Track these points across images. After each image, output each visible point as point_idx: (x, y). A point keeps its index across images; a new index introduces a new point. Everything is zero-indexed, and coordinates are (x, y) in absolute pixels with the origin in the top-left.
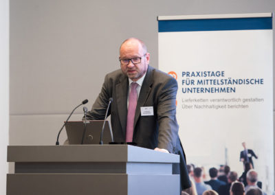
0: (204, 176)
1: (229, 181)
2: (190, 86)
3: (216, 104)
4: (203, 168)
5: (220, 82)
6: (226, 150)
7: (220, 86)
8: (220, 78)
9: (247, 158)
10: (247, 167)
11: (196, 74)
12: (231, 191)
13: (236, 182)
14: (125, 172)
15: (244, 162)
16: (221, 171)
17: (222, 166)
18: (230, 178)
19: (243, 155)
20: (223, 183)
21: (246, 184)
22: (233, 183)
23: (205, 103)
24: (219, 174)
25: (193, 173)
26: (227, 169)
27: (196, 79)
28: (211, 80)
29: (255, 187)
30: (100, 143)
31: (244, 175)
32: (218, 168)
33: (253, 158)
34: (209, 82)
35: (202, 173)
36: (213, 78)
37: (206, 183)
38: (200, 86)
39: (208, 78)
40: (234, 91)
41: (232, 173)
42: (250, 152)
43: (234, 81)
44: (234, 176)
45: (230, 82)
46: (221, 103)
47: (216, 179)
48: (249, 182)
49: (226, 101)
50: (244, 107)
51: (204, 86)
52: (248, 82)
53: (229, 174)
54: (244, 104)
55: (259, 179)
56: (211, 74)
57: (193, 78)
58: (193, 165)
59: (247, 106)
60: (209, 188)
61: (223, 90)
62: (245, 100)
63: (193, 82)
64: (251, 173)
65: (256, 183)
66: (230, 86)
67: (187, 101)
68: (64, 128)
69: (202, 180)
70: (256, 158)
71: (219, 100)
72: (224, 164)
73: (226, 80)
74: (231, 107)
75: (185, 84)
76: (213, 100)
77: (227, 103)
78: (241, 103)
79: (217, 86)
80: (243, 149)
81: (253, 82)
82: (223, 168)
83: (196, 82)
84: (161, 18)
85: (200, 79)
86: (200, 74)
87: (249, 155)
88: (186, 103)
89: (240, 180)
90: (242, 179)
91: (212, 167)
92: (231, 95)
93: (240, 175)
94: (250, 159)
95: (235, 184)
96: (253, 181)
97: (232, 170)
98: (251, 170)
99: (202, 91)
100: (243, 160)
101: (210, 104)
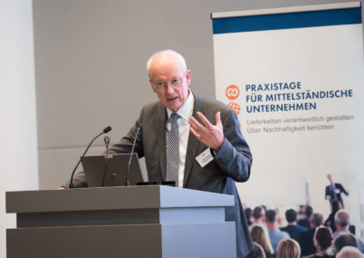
0: (279, 221)
1: (312, 226)
2: (257, 104)
3: (292, 125)
4: (277, 210)
5: (295, 97)
6: (307, 185)
7: (296, 102)
8: (295, 91)
9: (335, 194)
10: (335, 207)
11: (264, 87)
12: (315, 238)
13: (322, 226)
14: (158, 222)
15: (331, 201)
16: (301, 213)
17: (302, 207)
18: (313, 221)
19: (329, 191)
20: (305, 229)
21: (334, 230)
22: (317, 229)
23: (277, 125)
24: (299, 217)
25: (264, 217)
26: (308, 210)
27: (264, 94)
28: (284, 95)
29: (346, 232)
30: (126, 185)
31: (332, 217)
32: (297, 209)
33: (343, 195)
34: (282, 97)
35: (277, 217)
36: (286, 91)
37: (282, 229)
38: (270, 103)
39: (279, 91)
40: (315, 108)
41: (316, 215)
42: (339, 186)
43: (313, 94)
44: (318, 219)
45: (308, 96)
46: (298, 124)
47: (295, 224)
48: (338, 226)
49: (304, 120)
50: (327, 127)
51: (275, 103)
52: (333, 94)
53: (312, 217)
54: (328, 124)
55: (352, 221)
56: (283, 86)
57: (260, 92)
58: (264, 207)
59: (332, 127)
60: (286, 236)
61: (300, 107)
62: (329, 119)
63: (260, 98)
64: (340, 214)
65: (348, 227)
66: (309, 101)
67: (253, 123)
68: (81, 164)
69: (277, 226)
70: (347, 194)
71: (295, 121)
72: (304, 203)
73: (303, 94)
74: (311, 128)
75: (250, 100)
76: (288, 121)
77: (305, 124)
78: (324, 123)
79: (291, 102)
80: (328, 184)
81: (339, 94)
82: (304, 210)
83: (264, 98)
84: (216, 15)
85: (269, 93)
86: (269, 87)
87: (337, 191)
88: (252, 126)
89: (326, 225)
90: (329, 223)
91: (289, 208)
92: (310, 113)
93: (326, 217)
94: (339, 195)
95: (320, 229)
96: (344, 224)
97: (315, 211)
98: (340, 211)
99: (272, 109)
100: (329, 197)
101: (283, 125)
